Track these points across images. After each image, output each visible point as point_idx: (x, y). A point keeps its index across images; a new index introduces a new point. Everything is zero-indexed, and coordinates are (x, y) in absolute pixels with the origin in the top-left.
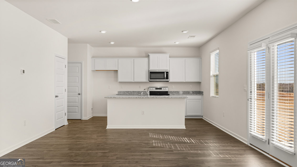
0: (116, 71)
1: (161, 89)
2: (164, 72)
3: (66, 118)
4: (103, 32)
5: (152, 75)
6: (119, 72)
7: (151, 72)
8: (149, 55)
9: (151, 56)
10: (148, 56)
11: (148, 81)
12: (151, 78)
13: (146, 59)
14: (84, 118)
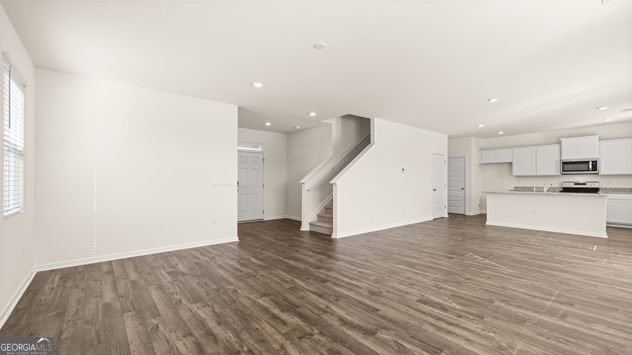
0: (511, 164)
1: (585, 184)
2: (589, 162)
3: (446, 212)
4: (481, 126)
5: (566, 166)
6: (514, 165)
7: (563, 163)
8: (560, 141)
9: (565, 142)
10: (560, 143)
11: (559, 174)
12: (565, 170)
13: (557, 147)
14: (467, 214)
